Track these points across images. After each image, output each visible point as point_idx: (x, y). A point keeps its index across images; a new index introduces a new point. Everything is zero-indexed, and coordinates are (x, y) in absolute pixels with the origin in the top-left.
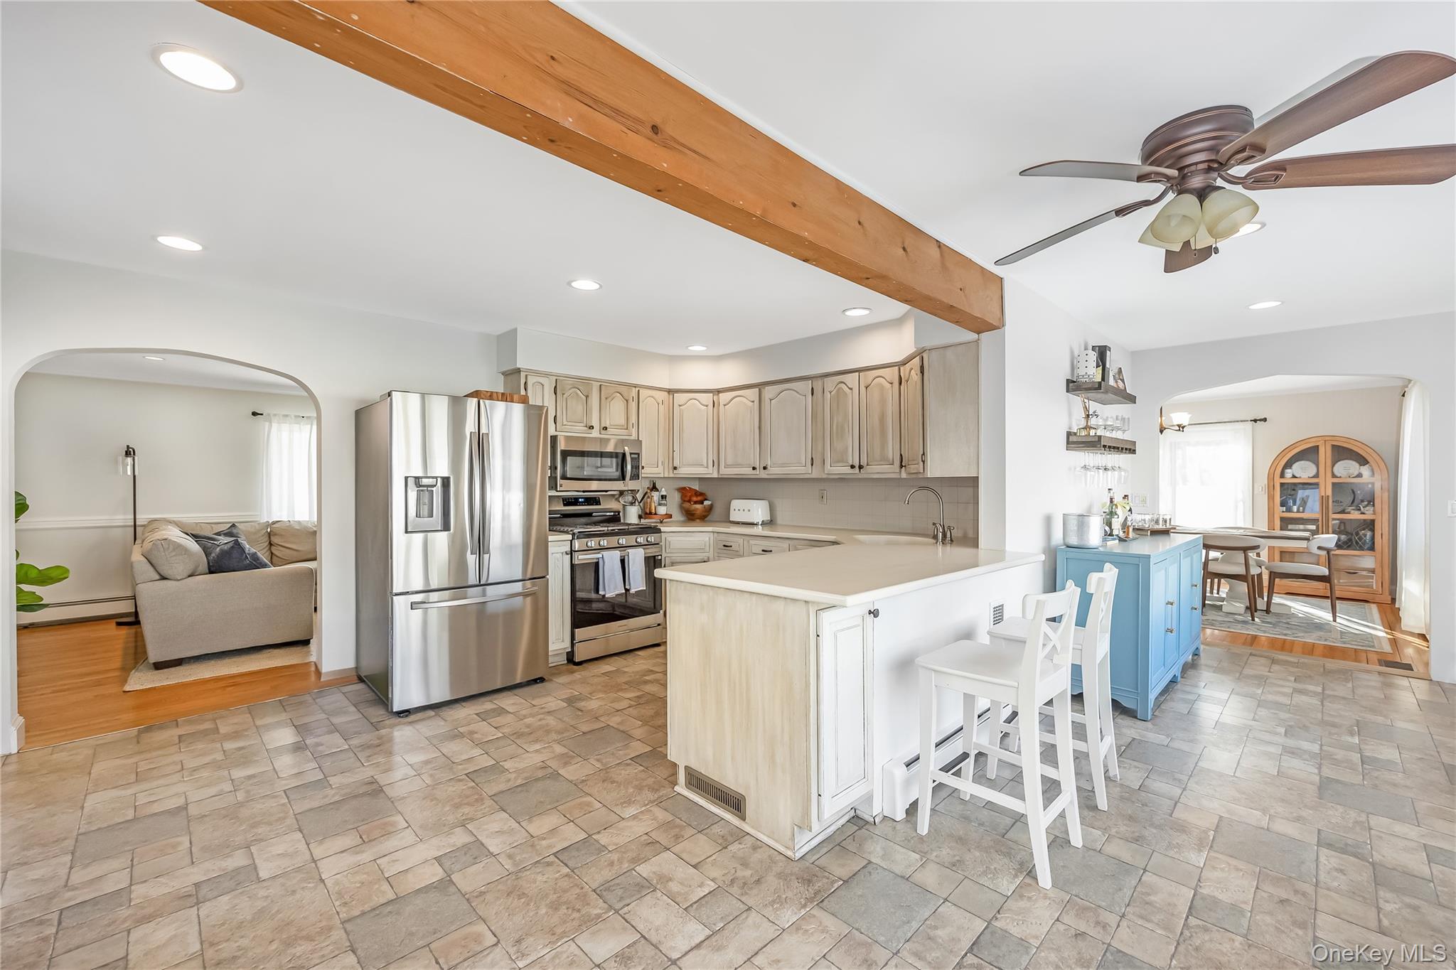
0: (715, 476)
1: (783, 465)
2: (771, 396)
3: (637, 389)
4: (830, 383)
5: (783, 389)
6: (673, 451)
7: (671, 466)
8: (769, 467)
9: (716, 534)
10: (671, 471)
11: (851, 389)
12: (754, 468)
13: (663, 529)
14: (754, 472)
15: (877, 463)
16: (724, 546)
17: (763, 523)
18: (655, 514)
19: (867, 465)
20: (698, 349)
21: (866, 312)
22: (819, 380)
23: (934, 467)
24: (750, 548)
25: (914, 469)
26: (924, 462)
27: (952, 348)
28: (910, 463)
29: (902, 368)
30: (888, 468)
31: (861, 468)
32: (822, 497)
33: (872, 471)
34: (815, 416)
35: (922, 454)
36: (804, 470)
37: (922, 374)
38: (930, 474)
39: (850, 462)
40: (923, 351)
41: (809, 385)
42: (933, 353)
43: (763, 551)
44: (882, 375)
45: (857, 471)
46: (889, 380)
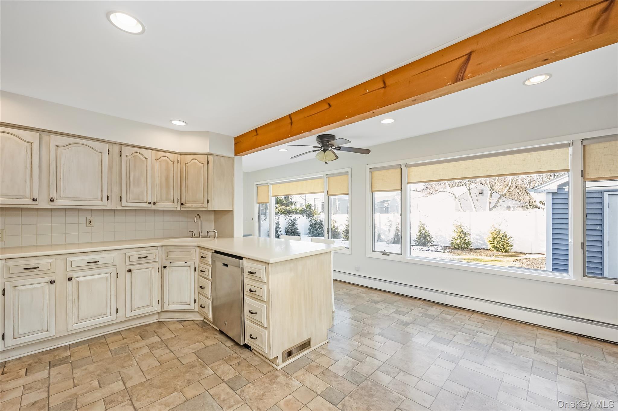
1: (73, 199)
2: (58, 144)
4: (127, 151)
5: (74, 142)
8: (55, 200)
12: (34, 200)
14: (33, 203)
15: (163, 202)
16: (26, 269)
19: (157, 202)
21: (184, 124)
22: (115, 146)
23: (215, 206)
24: (69, 264)
25: (197, 206)
26: (208, 203)
27: (224, 157)
28: (188, 203)
29: (179, 156)
30: (171, 205)
31: (153, 204)
32: (90, 222)
33: (161, 206)
34: (110, 168)
35: (207, 199)
36: (100, 203)
37: (208, 164)
38: (213, 208)
39: (145, 200)
40: (211, 154)
41: (106, 146)
42: (216, 157)
43: (88, 263)
44: (167, 156)
45: (150, 205)
46: (171, 160)
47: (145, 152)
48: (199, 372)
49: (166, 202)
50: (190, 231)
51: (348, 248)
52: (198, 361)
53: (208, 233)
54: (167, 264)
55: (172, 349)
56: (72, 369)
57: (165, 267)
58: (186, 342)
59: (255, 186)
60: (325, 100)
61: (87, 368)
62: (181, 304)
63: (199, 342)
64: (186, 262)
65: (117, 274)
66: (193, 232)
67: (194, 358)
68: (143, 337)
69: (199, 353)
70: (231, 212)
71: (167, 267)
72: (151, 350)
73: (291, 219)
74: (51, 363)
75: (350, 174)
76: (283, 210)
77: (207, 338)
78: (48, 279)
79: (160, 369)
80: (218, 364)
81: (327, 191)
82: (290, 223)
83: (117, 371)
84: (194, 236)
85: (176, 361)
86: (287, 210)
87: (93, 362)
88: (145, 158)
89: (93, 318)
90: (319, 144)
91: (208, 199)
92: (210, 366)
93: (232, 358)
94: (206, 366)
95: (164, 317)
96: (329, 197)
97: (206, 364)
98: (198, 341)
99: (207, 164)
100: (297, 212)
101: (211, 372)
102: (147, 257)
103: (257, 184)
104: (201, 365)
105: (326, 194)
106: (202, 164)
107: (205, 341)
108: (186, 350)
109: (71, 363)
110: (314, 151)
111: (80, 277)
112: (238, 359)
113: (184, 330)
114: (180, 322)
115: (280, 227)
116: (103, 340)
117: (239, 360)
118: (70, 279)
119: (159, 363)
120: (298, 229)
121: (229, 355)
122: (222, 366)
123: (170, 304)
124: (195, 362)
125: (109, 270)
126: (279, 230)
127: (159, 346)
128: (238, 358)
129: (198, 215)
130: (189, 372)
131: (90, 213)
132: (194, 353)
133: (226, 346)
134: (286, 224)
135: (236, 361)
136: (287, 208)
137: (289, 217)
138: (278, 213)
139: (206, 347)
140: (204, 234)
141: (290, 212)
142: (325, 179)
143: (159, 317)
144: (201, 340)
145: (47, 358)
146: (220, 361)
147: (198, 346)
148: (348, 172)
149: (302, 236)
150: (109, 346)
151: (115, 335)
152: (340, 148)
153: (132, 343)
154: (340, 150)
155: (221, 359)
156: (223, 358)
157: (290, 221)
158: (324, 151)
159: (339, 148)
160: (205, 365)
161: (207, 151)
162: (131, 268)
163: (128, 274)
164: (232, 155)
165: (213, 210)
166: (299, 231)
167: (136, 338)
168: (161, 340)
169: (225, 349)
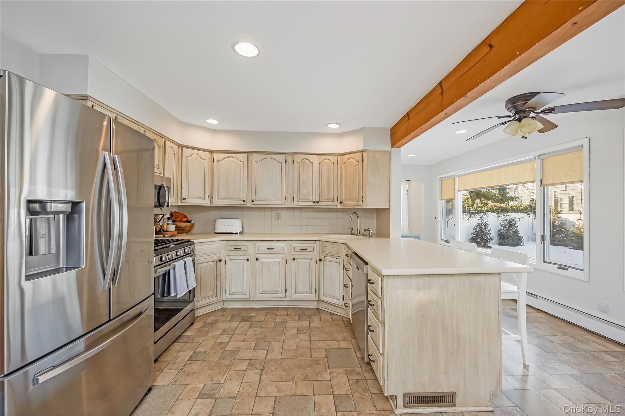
0: (209, 204)
1: (265, 200)
2: (257, 160)
3: (164, 140)
4: (298, 158)
5: (265, 157)
6: (181, 187)
7: (179, 197)
8: (255, 200)
9: (225, 242)
10: (179, 201)
11: (312, 163)
12: (244, 201)
13: (195, 241)
14: (244, 203)
15: (325, 200)
16: (235, 248)
17: (240, 233)
18: (167, 231)
19: (320, 201)
20: (212, 122)
21: (338, 126)
22: (290, 155)
23: (370, 204)
24: (257, 248)
25: (352, 204)
26: (362, 201)
27: (379, 152)
28: (346, 201)
29: (339, 157)
30: (331, 203)
31: (317, 203)
32: (278, 217)
33: (322, 204)
34: (287, 174)
35: (361, 197)
36: (280, 203)
37: (363, 161)
38: (367, 206)
39: (311, 200)
40: (365, 151)
41: (284, 157)
42: (370, 153)
43: (268, 249)
44: (328, 158)
45: (315, 204)
46: (332, 161)
47: (312, 158)
48: (318, 371)
49: (327, 200)
50: (349, 229)
51: (583, 270)
52: (324, 360)
53: (365, 232)
54: (322, 257)
55: (312, 338)
56: (249, 328)
57: (320, 260)
58: (326, 336)
59: (438, 181)
60: (484, 42)
61: (256, 330)
62: (332, 297)
63: (336, 341)
64: (336, 259)
65: (286, 260)
66: (352, 229)
67: (323, 354)
68: (299, 318)
69: (329, 352)
70: (388, 209)
71: (323, 261)
72: (299, 332)
73: (507, 218)
74: (244, 318)
75: (586, 148)
76: (495, 208)
77: (345, 339)
78: (246, 258)
79: (294, 354)
80: (339, 372)
81: (541, 180)
82: (505, 224)
83: (269, 341)
84: (353, 233)
85: (308, 350)
86: (501, 207)
87: (262, 327)
88: (311, 163)
89: (271, 292)
90: (510, 111)
91: (363, 197)
92: (331, 370)
93: (354, 372)
94: (328, 368)
95: (322, 306)
96: (544, 188)
97: (329, 366)
98: (335, 339)
99: (361, 161)
100: (517, 210)
101: (327, 376)
102: (307, 249)
103: (441, 178)
104: (324, 365)
105: (540, 185)
106: (357, 162)
107: (341, 342)
108: (321, 344)
109: (251, 322)
110: (502, 124)
111: (264, 259)
112: (360, 376)
113: (330, 324)
114: (331, 314)
115: (489, 228)
116: (276, 312)
117: (359, 378)
118: (257, 259)
119: (297, 347)
120: (519, 232)
121: (354, 366)
122: (341, 376)
123: (324, 295)
124: (321, 359)
125: (281, 256)
126: (489, 232)
127: (305, 331)
128: (360, 374)
129: (354, 213)
130: (312, 367)
131: (293, 210)
132: (326, 349)
133: (356, 355)
134: (500, 225)
135: (356, 378)
136: (502, 205)
137: (504, 217)
138: (488, 211)
139: (338, 348)
140: (362, 232)
141: (505, 210)
142: (538, 161)
143: (318, 304)
144: (338, 339)
145: (243, 314)
146: (343, 369)
147: (333, 344)
148: (582, 147)
149: (525, 242)
150: (276, 318)
151: (285, 310)
152: (553, 109)
153: (290, 321)
154: (552, 112)
155: (345, 367)
156: (346, 368)
157: (506, 222)
158: (520, 120)
159: (551, 110)
160: (327, 366)
161: (361, 148)
162: (296, 257)
163: (294, 262)
164: (389, 148)
165: (367, 208)
166: (520, 235)
167: (295, 318)
168: (310, 326)
169: (354, 359)
